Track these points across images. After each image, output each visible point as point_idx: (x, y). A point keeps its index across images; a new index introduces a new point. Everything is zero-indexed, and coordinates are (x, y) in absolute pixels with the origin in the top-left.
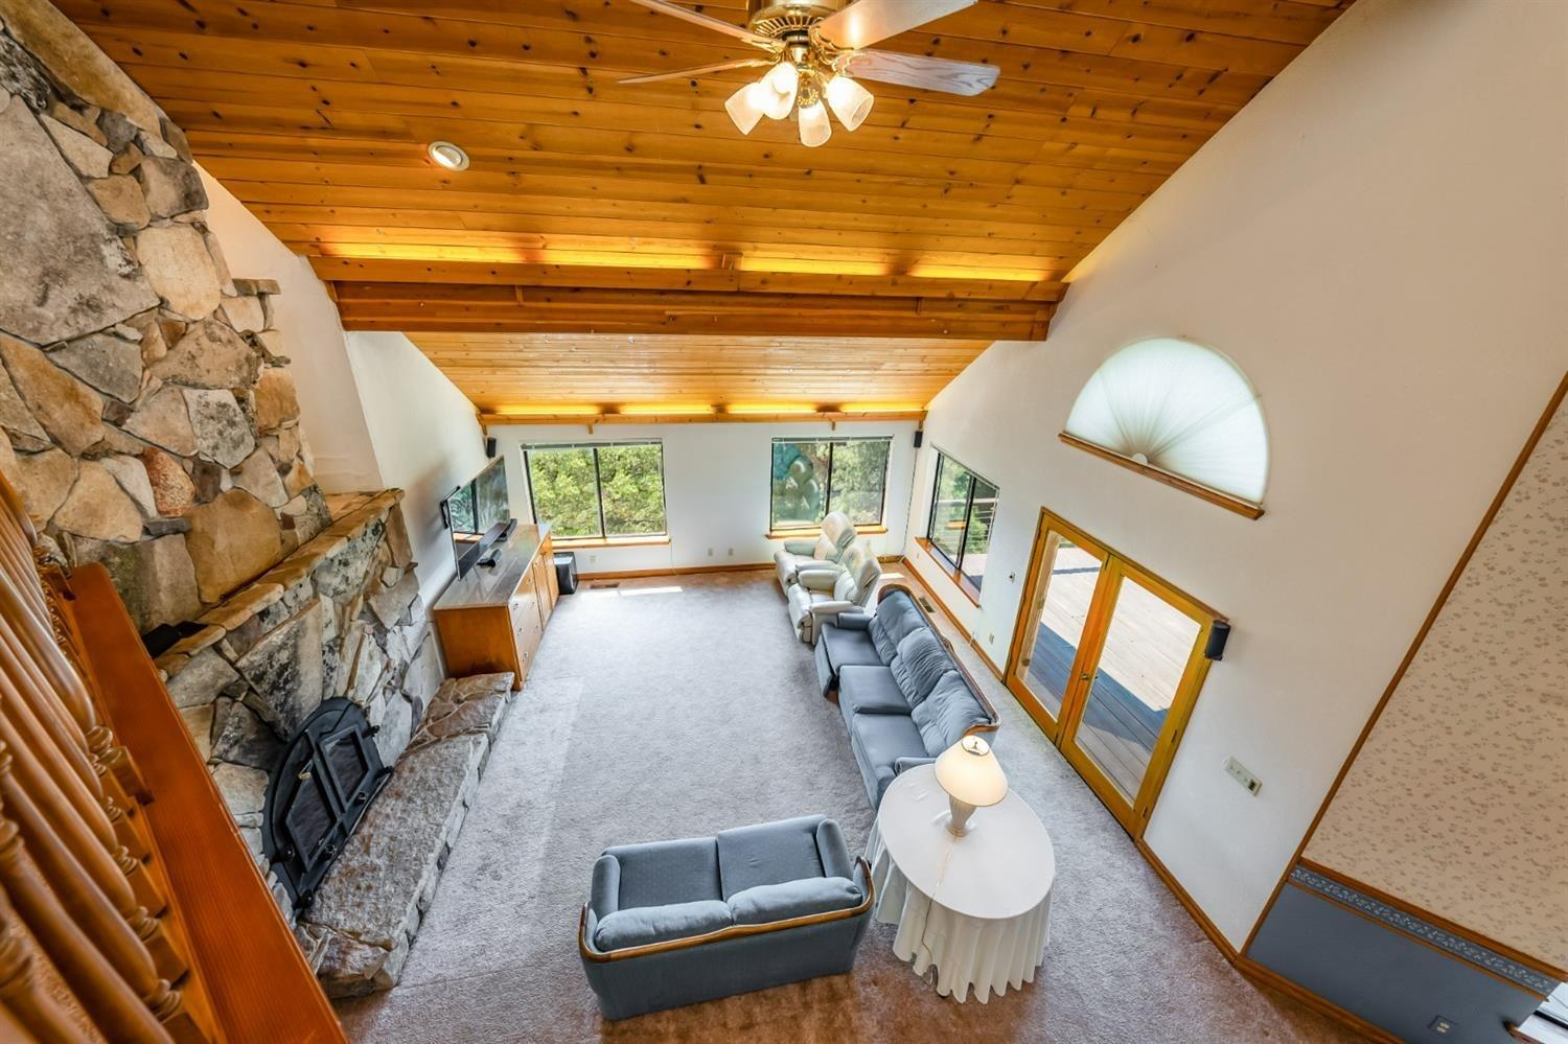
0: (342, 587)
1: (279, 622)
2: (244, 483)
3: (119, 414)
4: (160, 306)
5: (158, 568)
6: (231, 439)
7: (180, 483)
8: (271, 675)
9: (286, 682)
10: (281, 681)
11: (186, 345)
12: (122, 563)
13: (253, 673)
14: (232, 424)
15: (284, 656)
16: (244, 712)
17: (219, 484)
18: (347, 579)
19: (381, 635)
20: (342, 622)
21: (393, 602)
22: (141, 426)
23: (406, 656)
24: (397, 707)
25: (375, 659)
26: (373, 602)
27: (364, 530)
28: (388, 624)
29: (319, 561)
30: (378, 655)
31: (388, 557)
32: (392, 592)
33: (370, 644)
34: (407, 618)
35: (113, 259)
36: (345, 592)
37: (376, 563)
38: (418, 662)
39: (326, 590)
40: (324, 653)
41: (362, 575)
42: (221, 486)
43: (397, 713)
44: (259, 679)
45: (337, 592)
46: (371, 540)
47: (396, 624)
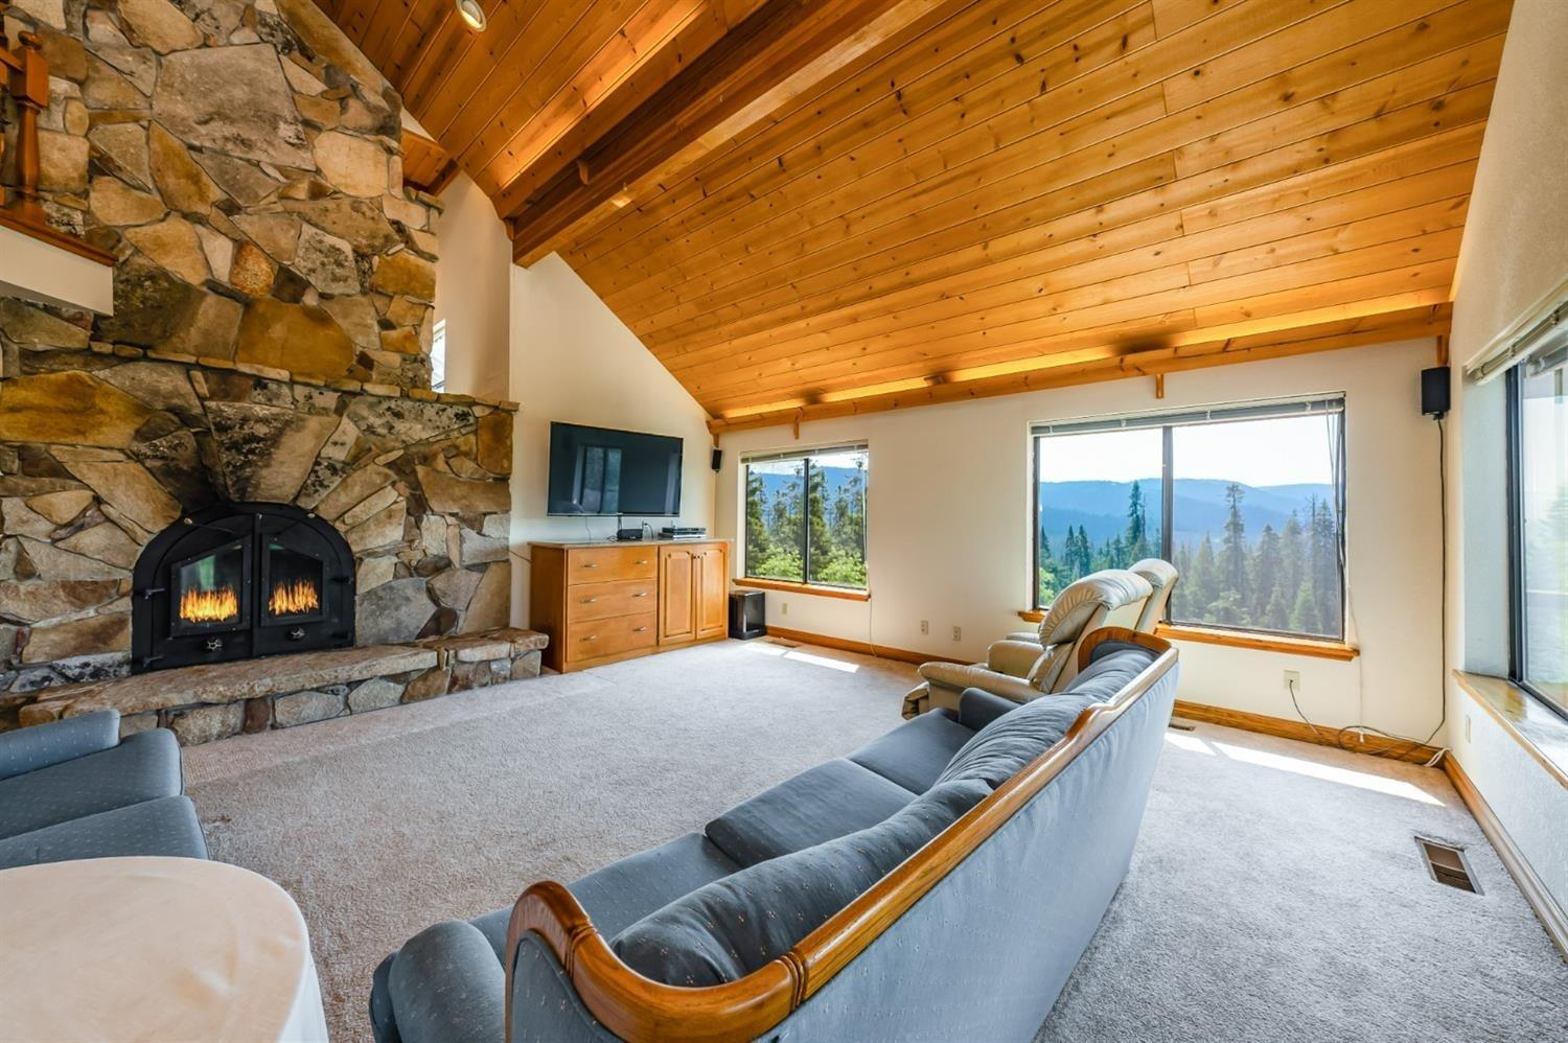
0: (382, 430)
1: (274, 402)
2: (332, 309)
3: (230, 208)
4: (316, 172)
5: (201, 312)
6: (332, 273)
8: (237, 434)
9: (252, 451)
10: (247, 447)
11: (328, 203)
12: (168, 290)
13: (218, 419)
14: (339, 264)
15: (261, 430)
16: (191, 442)
17: (303, 295)
18: (391, 428)
19: (418, 507)
20: (360, 456)
21: (457, 492)
22: (247, 224)
23: (455, 557)
24: (410, 592)
25: (394, 520)
26: (421, 470)
27: (444, 406)
28: (434, 504)
29: (354, 386)
30: (403, 522)
31: (471, 450)
32: (458, 481)
33: (395, 502)
34: (475, 523)
35: (286, 131)
36: (384, 436)
37: (449, 443)
38: (475, 576)
39: (356, 419)
40: (317, 463)
41: (417, 438)
42: (304, 298)
43: (408, 599)
44: (222, 428)
45: (370, 429)
46: (450, 419)
47: (452, 515)
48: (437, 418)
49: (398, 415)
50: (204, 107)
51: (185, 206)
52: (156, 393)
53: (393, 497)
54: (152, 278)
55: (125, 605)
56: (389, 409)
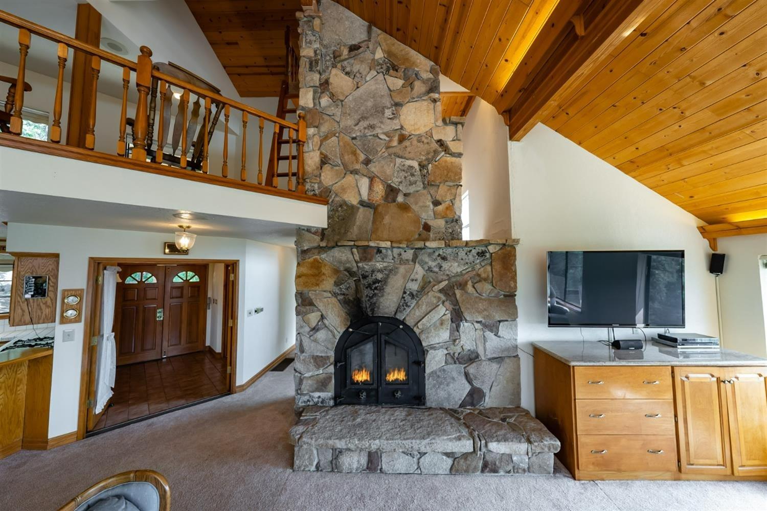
1: (385, 260)
2: (410, 201)
3: (367, 162)
4: (401, 129)
6: (409, 181)
7: (380, 189)
8: (370, 280)
9: (376, 288)
10: (374, 286)
11: (407, 143)
13: (363, 272)
14: (412, 175)
15: (379, 276)
16: (353, 285)
17: (397, 197)
18: (441, 267)
19: (457, 317)
20: (425, 286)
21: (481, 306)
22: (374, 168)
23: (481, 351)
24: (455, 374)
25: (444, 327)
26: (458, 293)
27: (469, 249)
28: (467, 315)
29: (420, 244)
30: (449, 328)
31: (488, 276)
32: (481, 299)
33: (444, 315)
34: (493, 327)
35: (388, 113)
36: (437, 273)
37: (474, 273)
38: (495, 366)
39: (422, 264)
40: (405, 293)
41: (455, 272)
42: (397, 199)
43: (453, 379)
44: (365, 277)
45: (430, 269)
46: (474, 256)
47: (477, 322)
48: (466, 257)
49: (444, 258)
50: (357, 117)
51: (351, 168)
52: (340, 262)
53: (443, 312)
54: (341, 206)
55: (331, 369)
56: (439, 255)
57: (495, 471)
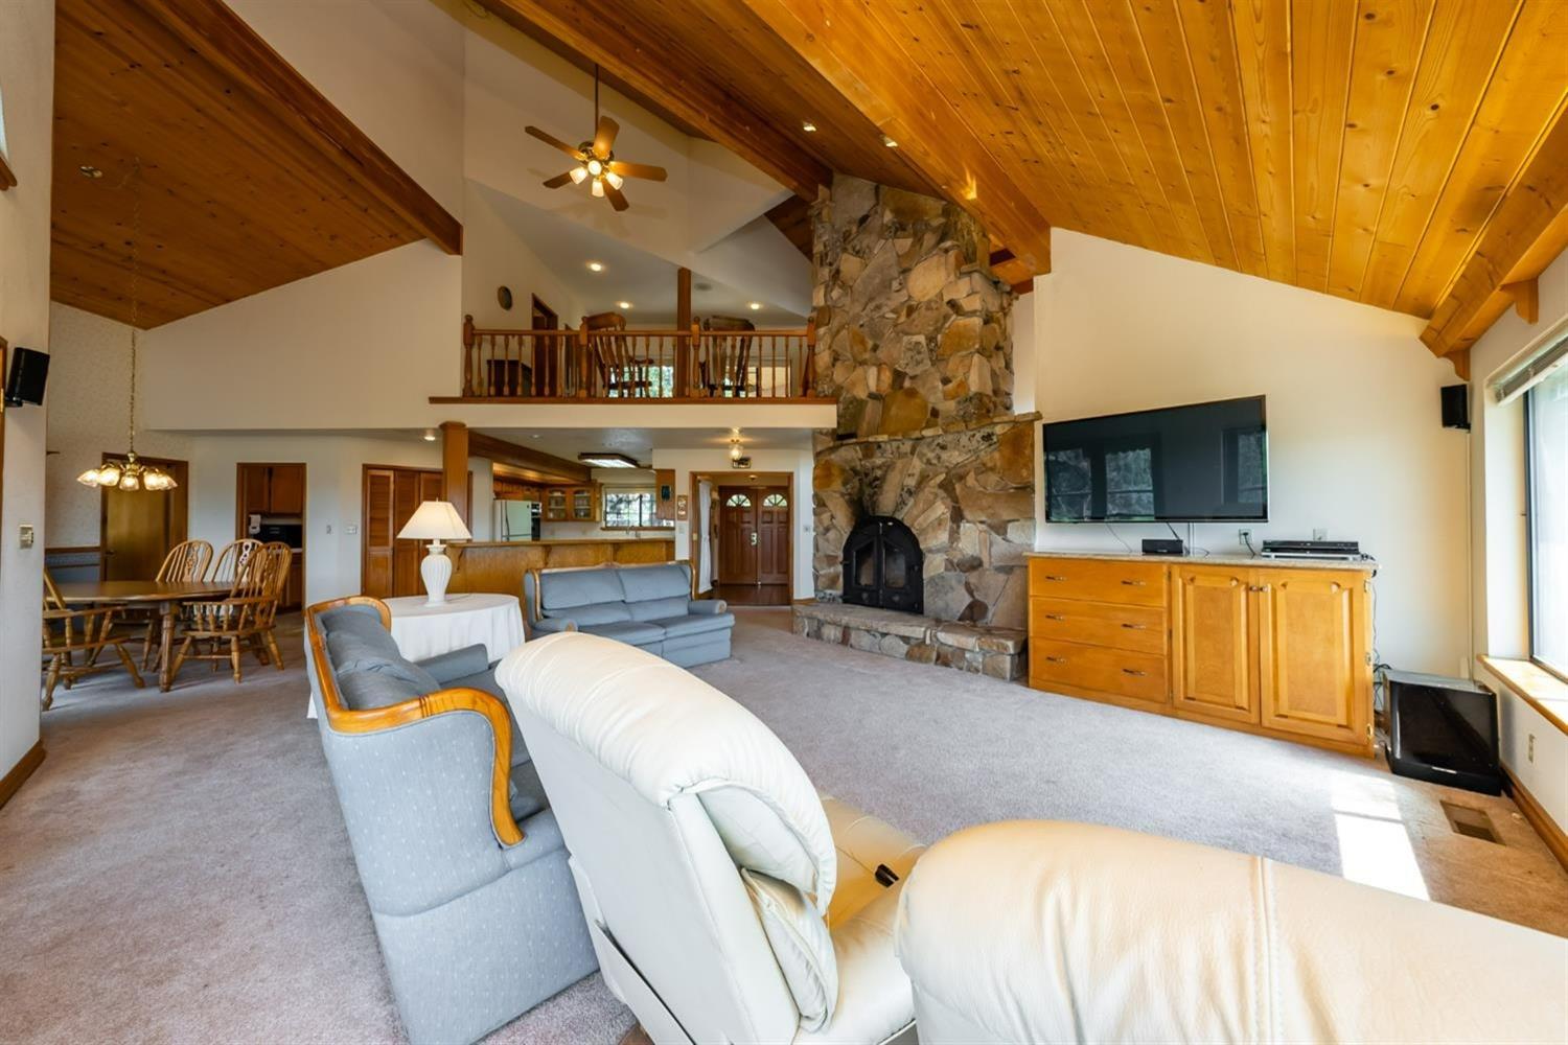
0: (935, 461)
1: (884, 456)
2: (917, 384)
3: (875, 348)
4: (909, 300)
5: (867, 412)
6: (916, 360)
7: (887, 376)
8: (871, 477)
9: (876, 486)
10: (874, 484)
11: (915, 315)
12: (856, 406)
13: (865, 471)
14: (919, 353)
15: (879, 473)
16: (857, 484)
17: (904, 383)
18: (939, 458)
19: (957, 516)
20: (923, 479)
21: (985, 502)
22: (881, 354)
23: (985, 560)
24: (954, 583)
25: (942, 527)
26: (958, 487)
27: (972, 433)
28: (967, 514)
29: (916, 434)
30: (948, 528)
31: (995, 465)
32: (985, 494)
33: (943, 514)
34: (1000, 529)
35: (895, 285)
36: (935, 465)
37: (979, 461)
38: (1002, 577)
39: (921, 456)
40: (903, 489)
41: (955, 462)
43: (952, 588)
44: (867, 475)
45: (929, 462)
46: (978, 442)
47: (982, 522)
49: (943, 448)
50: (864, 300)
51: (860, 359)
52: (846, 461)
53: (941, 509)
54: (851, 403)
55: (840, 568)
56: (938, 444)
57: (946, 664)
